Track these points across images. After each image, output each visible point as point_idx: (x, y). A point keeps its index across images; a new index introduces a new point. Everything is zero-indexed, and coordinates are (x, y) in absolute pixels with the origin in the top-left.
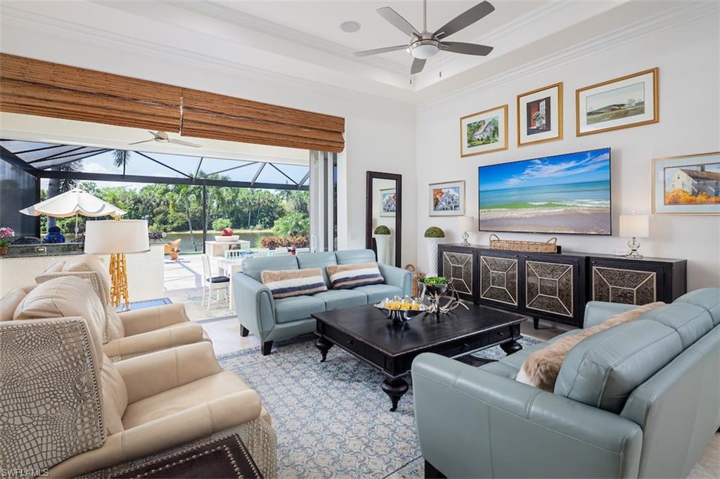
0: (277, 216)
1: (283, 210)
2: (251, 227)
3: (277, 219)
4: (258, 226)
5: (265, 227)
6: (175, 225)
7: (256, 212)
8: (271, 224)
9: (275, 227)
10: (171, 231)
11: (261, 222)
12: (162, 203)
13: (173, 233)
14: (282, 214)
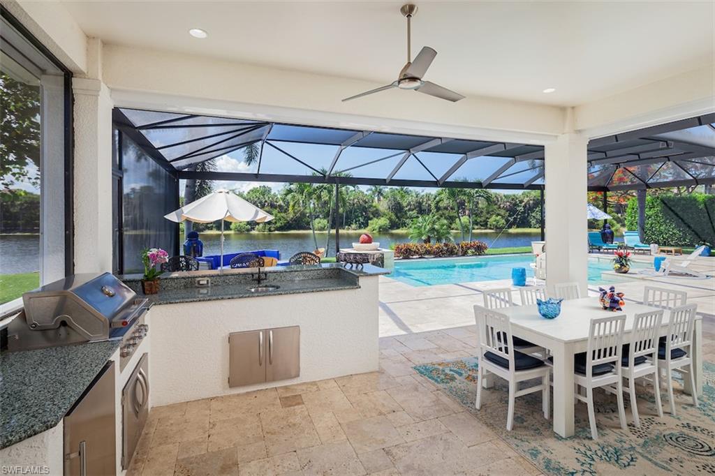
0: (371, 216)
1: (377, 210)
2: (347, 227)
3: (371, 219)
4: (353, 226)
5: (360, 228)
6: (278, 225)
7: (351, 212)
8: (366, 225)
9: (369, 228)
10: (274, 230)
11: (356, 222)
12: (266, 204)
13: (277, 232)
14: (377, 214)
